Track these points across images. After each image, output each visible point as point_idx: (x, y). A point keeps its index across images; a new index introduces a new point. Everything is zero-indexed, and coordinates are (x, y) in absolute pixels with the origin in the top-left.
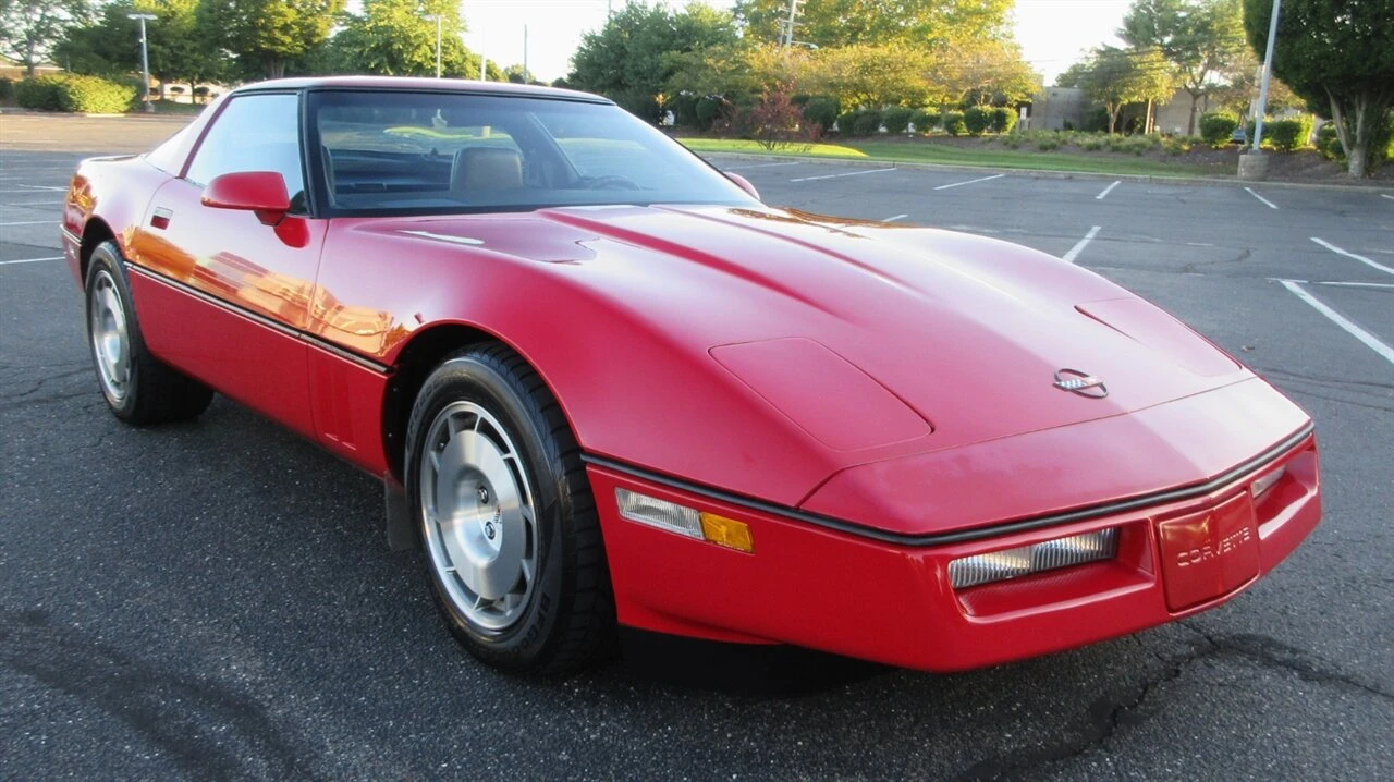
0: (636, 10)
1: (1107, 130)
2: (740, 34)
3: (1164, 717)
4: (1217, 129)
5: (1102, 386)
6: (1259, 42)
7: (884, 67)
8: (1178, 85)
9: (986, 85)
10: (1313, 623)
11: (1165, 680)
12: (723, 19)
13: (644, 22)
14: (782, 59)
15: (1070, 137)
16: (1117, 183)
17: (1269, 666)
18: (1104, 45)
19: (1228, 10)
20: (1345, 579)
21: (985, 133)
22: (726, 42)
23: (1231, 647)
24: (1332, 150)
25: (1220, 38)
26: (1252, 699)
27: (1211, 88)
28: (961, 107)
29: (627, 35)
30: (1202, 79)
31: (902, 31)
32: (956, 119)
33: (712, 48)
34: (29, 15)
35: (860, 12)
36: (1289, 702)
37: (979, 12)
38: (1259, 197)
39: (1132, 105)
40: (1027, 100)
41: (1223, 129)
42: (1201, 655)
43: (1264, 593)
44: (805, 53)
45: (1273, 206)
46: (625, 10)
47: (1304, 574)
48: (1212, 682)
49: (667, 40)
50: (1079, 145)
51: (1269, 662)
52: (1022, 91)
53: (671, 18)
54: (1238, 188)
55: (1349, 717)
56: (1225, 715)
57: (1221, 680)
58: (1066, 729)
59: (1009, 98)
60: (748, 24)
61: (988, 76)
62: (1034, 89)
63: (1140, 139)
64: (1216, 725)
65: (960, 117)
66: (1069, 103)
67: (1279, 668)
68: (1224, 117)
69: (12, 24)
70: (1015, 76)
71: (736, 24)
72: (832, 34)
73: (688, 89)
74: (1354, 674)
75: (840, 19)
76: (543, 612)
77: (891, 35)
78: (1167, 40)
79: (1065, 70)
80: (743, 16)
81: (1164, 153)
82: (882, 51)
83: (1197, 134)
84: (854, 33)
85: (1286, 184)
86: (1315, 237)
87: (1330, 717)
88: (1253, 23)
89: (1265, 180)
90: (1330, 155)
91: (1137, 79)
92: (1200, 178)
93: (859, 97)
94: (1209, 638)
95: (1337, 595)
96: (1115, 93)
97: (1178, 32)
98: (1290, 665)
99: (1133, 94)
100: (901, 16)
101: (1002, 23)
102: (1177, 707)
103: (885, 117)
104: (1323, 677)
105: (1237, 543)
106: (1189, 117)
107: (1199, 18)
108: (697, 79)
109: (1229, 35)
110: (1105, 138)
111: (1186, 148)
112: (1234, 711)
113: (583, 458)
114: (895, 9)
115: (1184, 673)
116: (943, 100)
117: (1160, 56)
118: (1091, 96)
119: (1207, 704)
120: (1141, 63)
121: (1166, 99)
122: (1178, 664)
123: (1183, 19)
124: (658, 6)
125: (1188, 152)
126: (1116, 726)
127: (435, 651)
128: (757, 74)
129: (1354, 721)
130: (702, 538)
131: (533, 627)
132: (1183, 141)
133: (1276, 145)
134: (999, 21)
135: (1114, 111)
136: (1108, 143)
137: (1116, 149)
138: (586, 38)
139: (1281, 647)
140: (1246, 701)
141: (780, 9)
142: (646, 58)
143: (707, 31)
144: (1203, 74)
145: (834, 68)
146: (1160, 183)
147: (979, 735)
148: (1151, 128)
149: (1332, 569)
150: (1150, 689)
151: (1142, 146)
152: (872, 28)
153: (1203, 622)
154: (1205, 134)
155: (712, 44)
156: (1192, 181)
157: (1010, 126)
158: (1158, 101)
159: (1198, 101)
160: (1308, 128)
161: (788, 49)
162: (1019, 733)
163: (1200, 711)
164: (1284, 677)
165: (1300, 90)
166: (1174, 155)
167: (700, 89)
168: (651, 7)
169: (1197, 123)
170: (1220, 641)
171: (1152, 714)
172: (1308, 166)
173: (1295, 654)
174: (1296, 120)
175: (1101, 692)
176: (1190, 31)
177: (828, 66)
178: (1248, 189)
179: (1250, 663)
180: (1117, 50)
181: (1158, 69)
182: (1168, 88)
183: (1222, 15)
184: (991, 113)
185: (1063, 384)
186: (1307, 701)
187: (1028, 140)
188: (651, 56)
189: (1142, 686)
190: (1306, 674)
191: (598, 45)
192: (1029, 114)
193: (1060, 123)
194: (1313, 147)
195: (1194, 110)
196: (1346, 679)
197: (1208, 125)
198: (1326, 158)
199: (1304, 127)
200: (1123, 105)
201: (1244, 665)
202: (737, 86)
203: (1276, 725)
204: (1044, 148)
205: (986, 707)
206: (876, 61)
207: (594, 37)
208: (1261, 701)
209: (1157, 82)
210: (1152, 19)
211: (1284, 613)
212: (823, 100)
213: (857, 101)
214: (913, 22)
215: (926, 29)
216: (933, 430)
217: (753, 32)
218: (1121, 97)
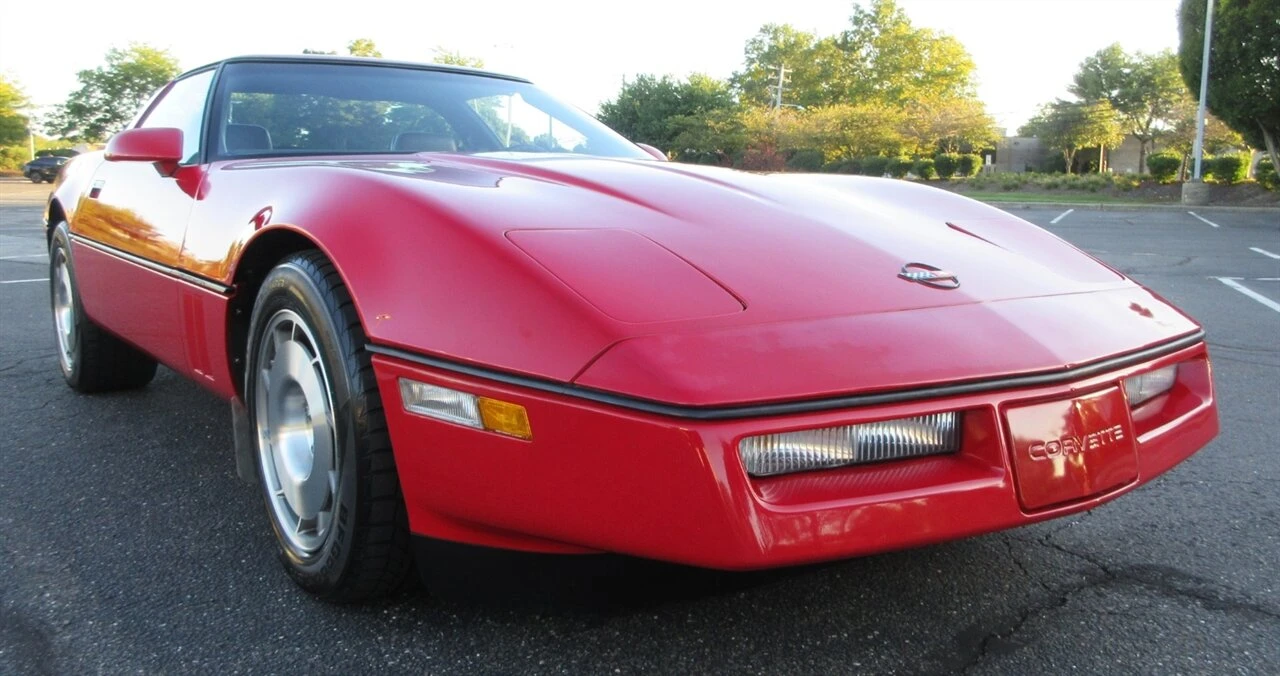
0: (645, 82)
1: (1064, 171)
2: (736, 100)
3: (1041, 647)
4: (1163, 167)
5: (954, 279)
6: (1194, 84)
7: (862, 123)
8: (1126, 131)
9: (952, 135)
10: (1222, 554)
11: (1048, 609)
12: (722, 87)
13: (653, 92)
14: (773, 119)
15: (1030, 177)
16: (1071, 210)
17: (1168, 595)
18: (1058, 99)
19: (1168, 65)
20: (1261, 513)
21: (954, 177)
22: (723, 106)
23: (1128, 577)
24: (1271, 181)
25: (1162, 91)
26: (1145, 627)
27: (1157, 133)
28: (933, 156)
29: (638, 103)
30: (1147, 127)
31: (877, 93)
32: (927, 165)
33: (711, 112)
34: (137, 100)
35: (840, 78)
36: (1188, 630)
37: (945, 75)
38: (1202, 219)
39: (1086, 151)
40: (990, 147)
41: (1169, 167)
42: (1093, 584)
43: (1171, 526)
44: (792, 114)
45: (1215, 225)
46: (636, 82)
47: (1217, 509)
48: (1101, 610)
49: (673, 106)
50: (1039, 185)
51: (1169, 592)
52: (986, 140)
53: (676, 88)
54: (1184, 212)
55: (1257, 645)
56: (1111, 644)
57: (1111, 609)
58: (925, 658)
59: (974, 146)
60: (743, 92)
61: (954, 127)
62: (996, 137)
63: (1093, 177)
64: (1099, 654)
65: (930, 164)
66: (1029, 151)
67: (1180, 597)
68: (1169, 156)
69: (124, 108)
70: (978, 126)
71: (733, 92)
72: (818, 98)
73: (692, 146)
74: (1266, 603)
75: (824, 85)
76: (342, 525)
77: (869, 97)
78: (1115, 93)
79: (1025, 122)
80: (739, 85)
81: (1116, 189)
82: (861, 109)
83: (1147, 172)
84: (835, 96)
85: (1227, 208)
86: (1255, 246)
87: (1234, 646)
88: (1188, 67)
89: (1207, 205)
90: (1270, 186)
91: (1089, 127)
92: (1147, 205)
93: (841, 150)
94: (1104, 569)
95: (1251, 527)
96: (1069, 139)
97: (1123, 85)
98: (1193, 595)
99: (1086, 140)
100: (875, 81)
101: (966, 84)
102: (1057, 635)
103: (863, 165)
104: (1230, 606)
105: (1107, 440)
106: (1138, 160)
107: (1142, 73)
108: (698, 138)
109: (1170, 87)
110: (1063, 177)
111: (1136, 184)
112: (1123, 640)
113: (368, 348)
114: (871, 75)
115: (1070, 602)
116: (916, 151)
117: (1108, 105)
118: (1049, 143)
119: (1092, 633)
120: (1091, 112)
121: (1118, 144)
122: (1066, 593)
123: (1128, 75)
124: (664, 78)
125: (1138, 187)
126: (983, 654)
127: (264, 580)
128: (750, 132)
129: (1262, 650)
130: (481, 427)
131: (335, 543)
132: (1133, 178)
133: (1219, 178)
134: (962, 82)
135: (1070, 155)
136: (1065, 182)
137: (1073, 187)
138: (603, 107)
139: (1185, 577)
140: (1137, 629)
141: (769, 77)
142: (655, 122)
143: (707, 97)
144: (1148, 124)
145: (817, 126)
146: (1110, 209)
147: (824, 664)
148: (1105, 169)
149: (1248, 504)
150: (1029, 617)
151: (1096, 183)
152: (850, 91)
153: (1101, 553)
154: (1153, 172)
155: (712, 108)
156: (1139, 208)
157: (976, 170)
158: (1110, 146)
159: (1146, 145)
160: (1247, 164)
161: (778, 111)
162: (870, 662)
163: (1083, 639)
164: (1185, 606)
165: (1236, 126)
166: (1125, 190)
167: (701, 147)
168: (659, 80)
169: (1145, 162)
170: (1116, 571)
171: (1027, 643)
172: (1249, 196)
173: (1199, 584)
174: (1236, 156)
175: (972, 621)
176: (1135, 84)
177: (813, 123)
178: (1192, 213)
179: (1148, 592)
180: (1069, 103)
181: (1107, 117)
182: (1118, 135)
183: (1163, 70)
184: (958, 160)
185: (909, 275)
186: (1208, 631)
187: (992, 182)
188: (660, 120)
189: (1021, 615)
190: (1210, 602)
191: (613, 112)
192: (994, 161)
193: (1023, 166)
194: (1253, 179)
195: (1142, 153)
196: (1257, 608)
197: (1155, 164)
198: (1266, 189)
199: (1243, 162)
200: (1077, 151)
201: (1141, 594)
202: (733, 143)
203: (1169, 653)
204: (1007, 188)
205: (839, 635)
206: (855, 118)
207: (610, 106)
208: (1155, 629)
209: (1108, 130)
210: (1099, 75)
211: (1191, 544)
212: (809, 153)
213: (839, 152)
214: (887, 84)
215: (899, 90)
216: (745, 308)
217: (748, 98)
218: (1076, 143)
